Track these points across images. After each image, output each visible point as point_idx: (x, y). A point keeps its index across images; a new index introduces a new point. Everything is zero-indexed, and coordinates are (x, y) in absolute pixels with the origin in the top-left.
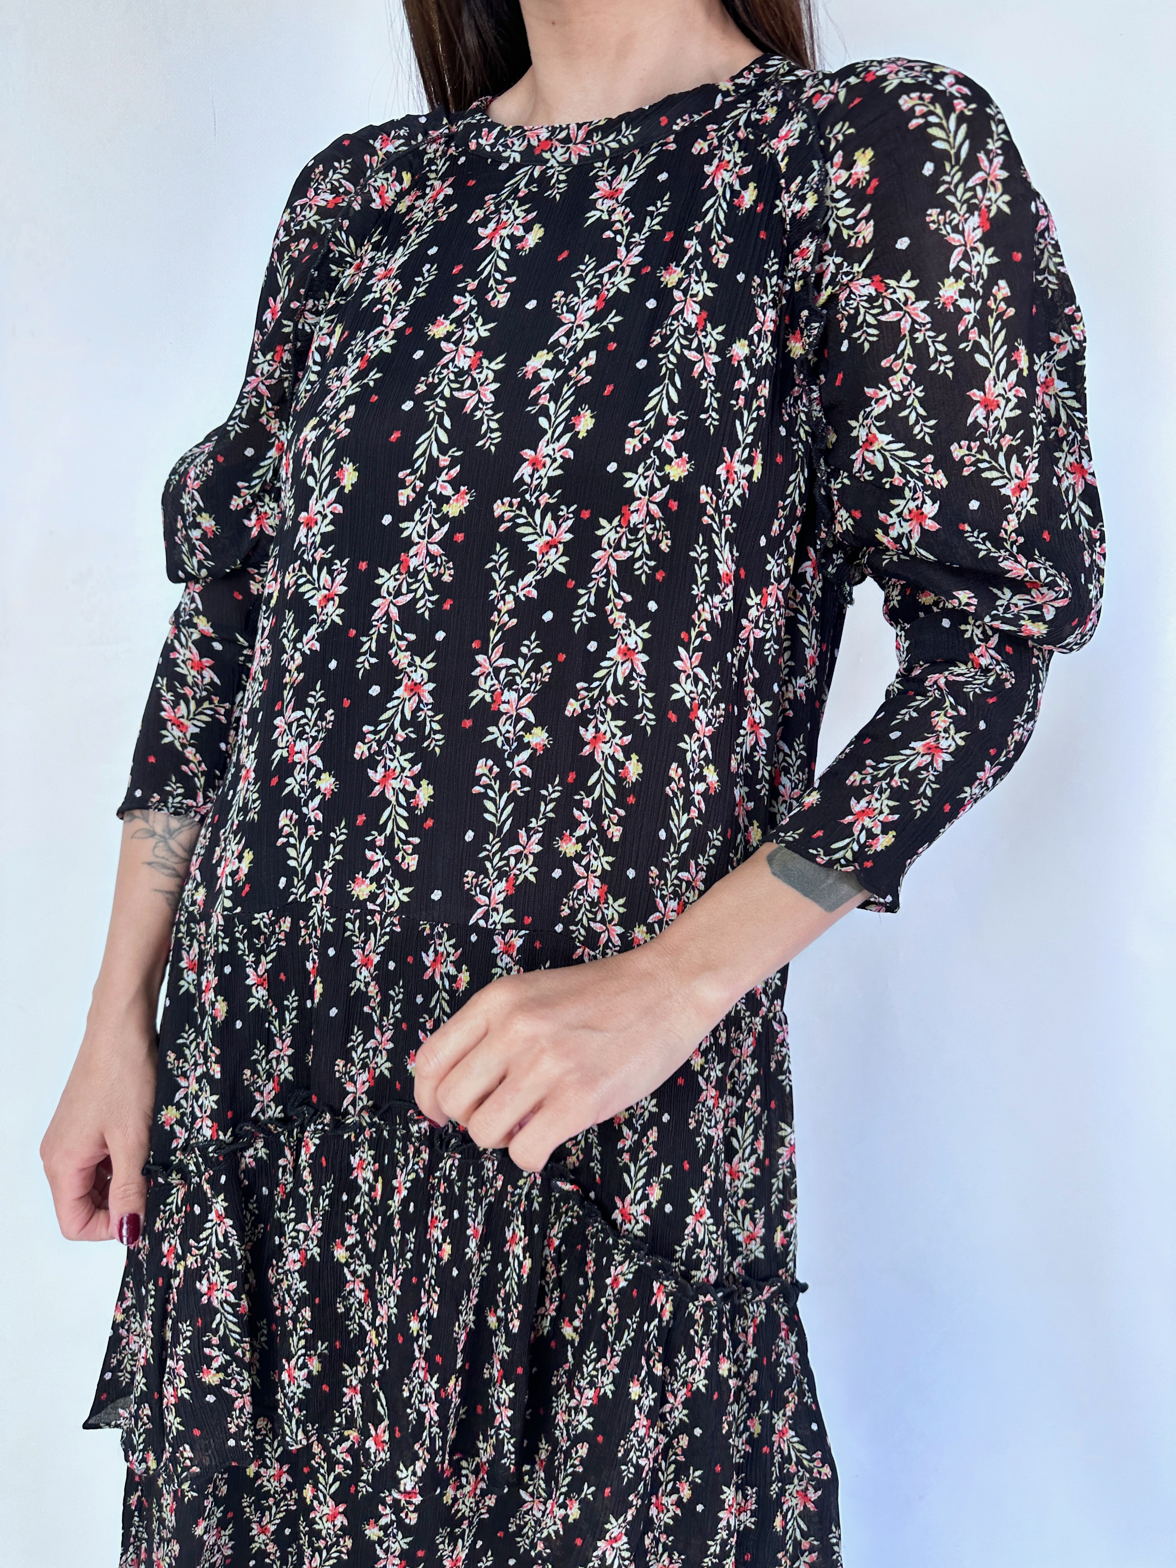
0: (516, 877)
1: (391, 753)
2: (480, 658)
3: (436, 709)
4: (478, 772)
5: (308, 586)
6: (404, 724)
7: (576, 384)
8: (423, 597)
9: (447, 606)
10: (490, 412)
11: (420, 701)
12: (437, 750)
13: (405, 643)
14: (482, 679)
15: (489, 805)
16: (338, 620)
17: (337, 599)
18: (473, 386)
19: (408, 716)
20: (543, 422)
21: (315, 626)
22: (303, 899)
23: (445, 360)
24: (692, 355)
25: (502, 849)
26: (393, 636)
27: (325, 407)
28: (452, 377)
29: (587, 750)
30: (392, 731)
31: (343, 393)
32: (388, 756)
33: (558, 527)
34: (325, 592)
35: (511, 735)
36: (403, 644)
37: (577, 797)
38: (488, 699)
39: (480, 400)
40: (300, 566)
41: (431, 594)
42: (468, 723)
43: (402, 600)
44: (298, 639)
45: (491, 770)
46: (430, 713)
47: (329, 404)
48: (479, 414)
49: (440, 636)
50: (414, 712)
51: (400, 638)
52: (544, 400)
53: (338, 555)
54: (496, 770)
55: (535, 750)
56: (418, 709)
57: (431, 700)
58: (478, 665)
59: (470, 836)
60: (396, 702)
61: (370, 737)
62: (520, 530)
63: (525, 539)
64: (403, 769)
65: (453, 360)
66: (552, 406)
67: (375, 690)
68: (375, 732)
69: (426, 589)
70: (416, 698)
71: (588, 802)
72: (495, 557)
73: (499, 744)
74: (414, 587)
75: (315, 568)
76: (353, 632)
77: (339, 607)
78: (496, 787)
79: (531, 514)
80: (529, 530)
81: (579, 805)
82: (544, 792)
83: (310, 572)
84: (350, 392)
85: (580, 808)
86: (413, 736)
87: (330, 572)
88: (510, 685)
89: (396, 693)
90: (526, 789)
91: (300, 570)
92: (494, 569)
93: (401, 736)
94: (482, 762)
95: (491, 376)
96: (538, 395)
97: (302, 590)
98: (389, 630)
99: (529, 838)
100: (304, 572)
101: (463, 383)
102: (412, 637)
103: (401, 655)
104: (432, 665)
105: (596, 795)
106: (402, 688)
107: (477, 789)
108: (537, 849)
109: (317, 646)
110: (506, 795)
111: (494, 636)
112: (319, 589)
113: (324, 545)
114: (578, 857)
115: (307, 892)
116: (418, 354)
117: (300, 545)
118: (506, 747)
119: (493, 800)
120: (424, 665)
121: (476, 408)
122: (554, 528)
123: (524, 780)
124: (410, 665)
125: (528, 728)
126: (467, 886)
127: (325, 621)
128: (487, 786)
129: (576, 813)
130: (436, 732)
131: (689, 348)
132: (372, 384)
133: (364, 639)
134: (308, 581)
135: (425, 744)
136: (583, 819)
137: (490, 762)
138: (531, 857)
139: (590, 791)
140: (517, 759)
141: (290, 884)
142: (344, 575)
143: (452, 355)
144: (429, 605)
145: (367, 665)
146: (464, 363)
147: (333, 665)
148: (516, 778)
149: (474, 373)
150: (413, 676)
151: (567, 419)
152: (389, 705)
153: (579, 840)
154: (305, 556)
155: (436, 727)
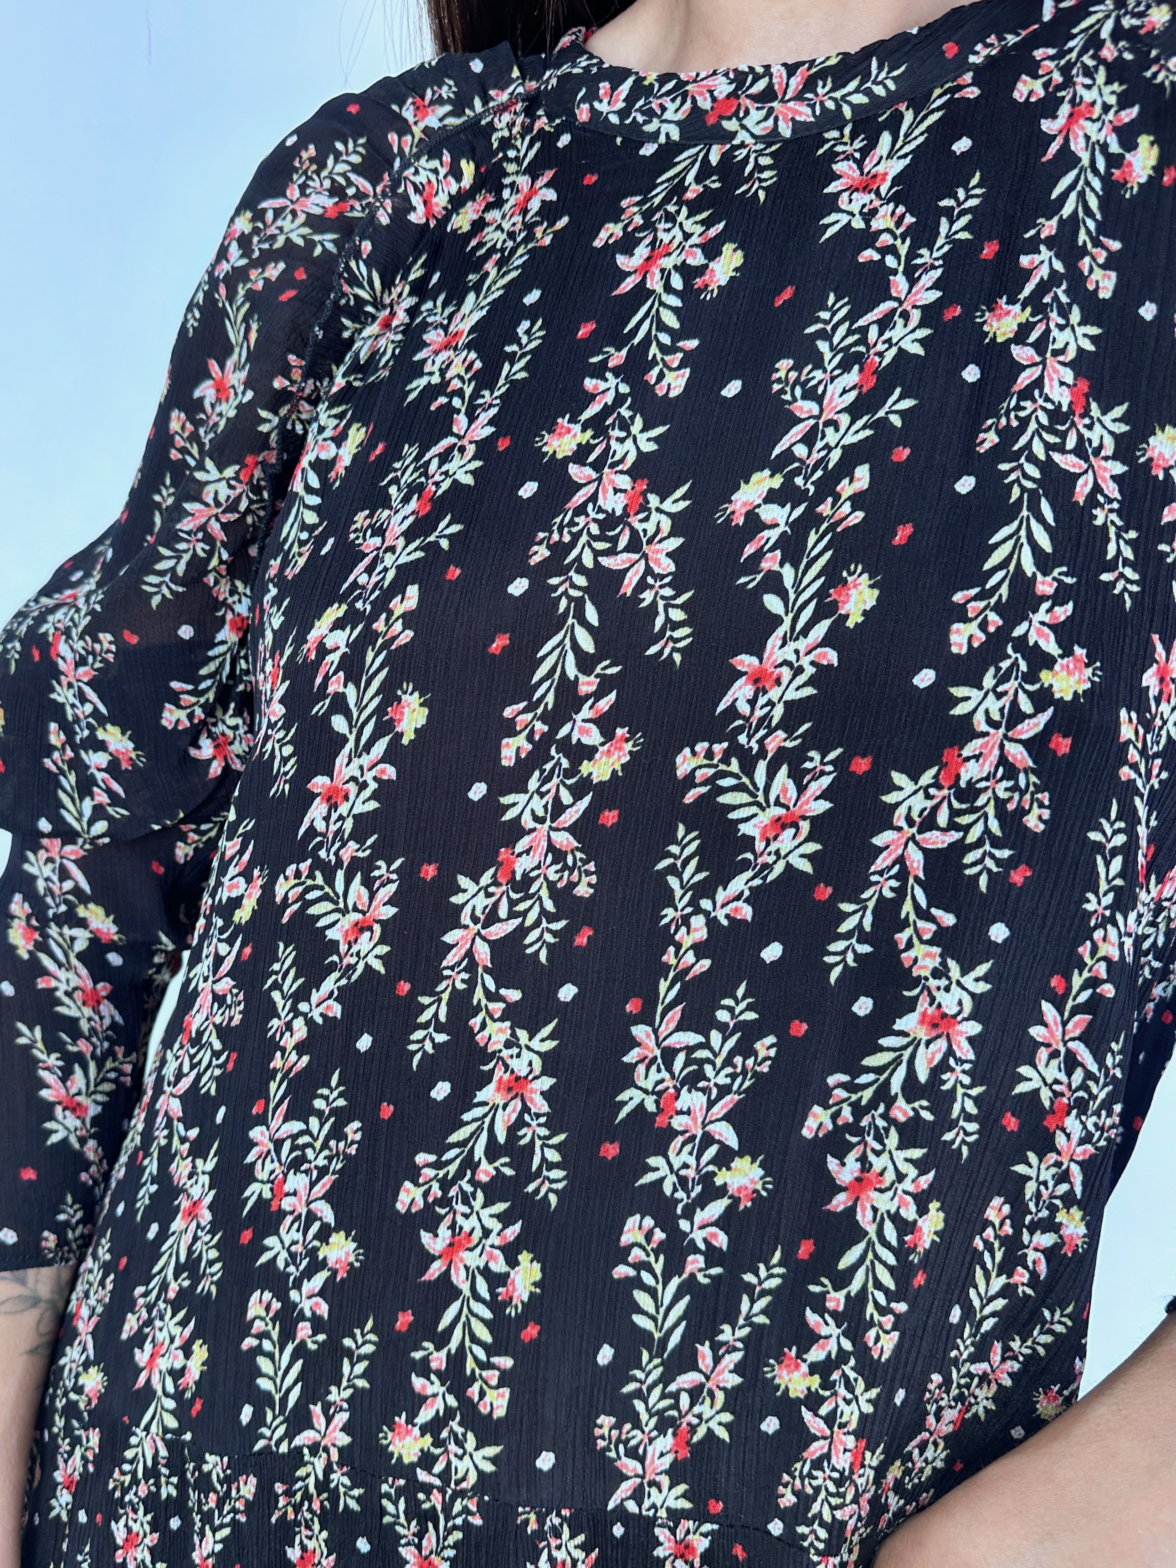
0: (693, 1429)
1: (466, 1201)
2: (640, 1031)
3: (554, 1124)
4: (626, 1239)
5: (327, 906)
6: (493, 1151)
7: (832, 527)
8: (537, 924)
9: (582, 940)
10: (668, 592)
11: (525, 1109)
12: (553, 1199)
13: (502, 1005)
14: (641, 1068)
15: (643, 1299)
16: (378, 966)
17: (377, 928)
18: (634, 545)
19: (501, 1137)
20: (773, 603)
21: (335, 975)
22: (284, 1448)
23: (579, 498)
24: (1068, 462)
25: (666, 1379)
26: (479, 994)
27: (355, 585)
28: (595, 529)
29: (840, 1202)
30: (469, 1163)
31: (389, 559)
32: (461, 1208)
33: (801, 789)
34: (355, 917)
35: (691, 1173)
36: (497, 1008)
37: (815, 1289)
38: (650, 1106)
39: (648, 571)
40: (312, 869)
41: (552, 918)
42: (611, 1150)
43: (498, 931)
44: (302, 995)
45: (649, 1236)
46: (543, 1132)
47: (363, 579)
48: (648, 597)
49: (567, 993)
50: (513, 1130)
51: (491, 997)
52: (771, 562)
53: (382, 851)
54: (659, 1235)
55: (736, 1201)
56: (520, 1123)
57: (546, 1109)
58: (634, 1043)
59: (605, 1355)
60: (478, 1112)
61: (429, 1172)
62: (725, 799)
63: (733, 816)
64: (486, 1233)
65: (594, 498)
66: (788, 574)
67: (441, 1091)
68: (438, 1165)
69: (543, 912)
70: (517, 1104)
71: (836, 1300)
72: (674, 849)
73: (667, 1189)
74: (521, 907)
75: (340, 875)
76: (405, 987)
77: (381, 941)
78: (658, 1268)
79: (748, 768)
80: (743, 798)
81: (819, 1304)
82: (749, 1278)
83: (330, 880)
84: (404, 559)
85: (821, 1310)
86: (508, 1172)
87: (368, 882)
88: (693, 1080)
89: (481, 1096)
90: (716, 1271)
91: (311, 876)
92: (672, 870)
93: (486, 1171)
94: (632, 1222)
95: (666, 524)
96: (759, 555)
97: (313, 910)
98: (471, 984)
99: (717, 1360)
100: (320, 880)
101: (615, 540)
102: (514, 995)
103: (492, 1027)
104: (550, 1045)
105: (855, 1286)
106: (492, 1086)
107: (622, 1271)
108: (734, 1380)
109: (336, 1010)
110: (675, 1282)
111: (668, 991)
112: (345, 912)
113: (358, 835)
114: (813, 1401)
115: (290, 1435)
116: (529, 489)
117: (312, 831)
118: (680, 1194)
119: (652, 1292)
120: (535, 1044)
121: (642, 585)
122: (792, 792)
123: (712, 1255)
124: (508, 1045)
125: (725, 1158)
126: (601, 1443)
127: (352, 967)
128: (640, 1266)
129: (812, 1318)
130: (551, 1166)
131: (1061, 448)
132: (445, 544)
133: (425, 1000)
134: (325, 898)
135: (531, 1188)
136: (824, 1331)
137: (649, 1222)
138: (720, 1397)
139: (842, 1280)
140: (700, 1216)
141: (258, 1419)
142: (392, 888)
143: (590, 489)
144: (549, 938)
145: (428, 1047)
146: (614, 503)
147: (364, 1043)
148: (697, 1251)
149: (635, 521)
150: (514, 1063)
151: (820, 594)
152: (466, 1117)
153: (814, 1369)
154: (323, 854)
155: (553, 1156)
